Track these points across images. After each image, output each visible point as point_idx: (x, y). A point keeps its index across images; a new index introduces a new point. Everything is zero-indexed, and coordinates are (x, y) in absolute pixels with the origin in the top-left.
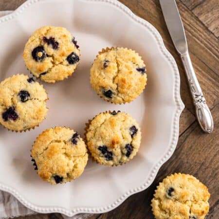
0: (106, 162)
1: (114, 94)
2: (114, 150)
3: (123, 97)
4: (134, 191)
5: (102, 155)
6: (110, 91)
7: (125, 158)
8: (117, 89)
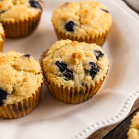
0: (65, 81)
1: (76, 25)
2: (75, 67)
3: (86, 28)
4: (103, 123)
5: (60, 73)
6: (71, 22)
7: (89, 77)
8: (80, 20)
